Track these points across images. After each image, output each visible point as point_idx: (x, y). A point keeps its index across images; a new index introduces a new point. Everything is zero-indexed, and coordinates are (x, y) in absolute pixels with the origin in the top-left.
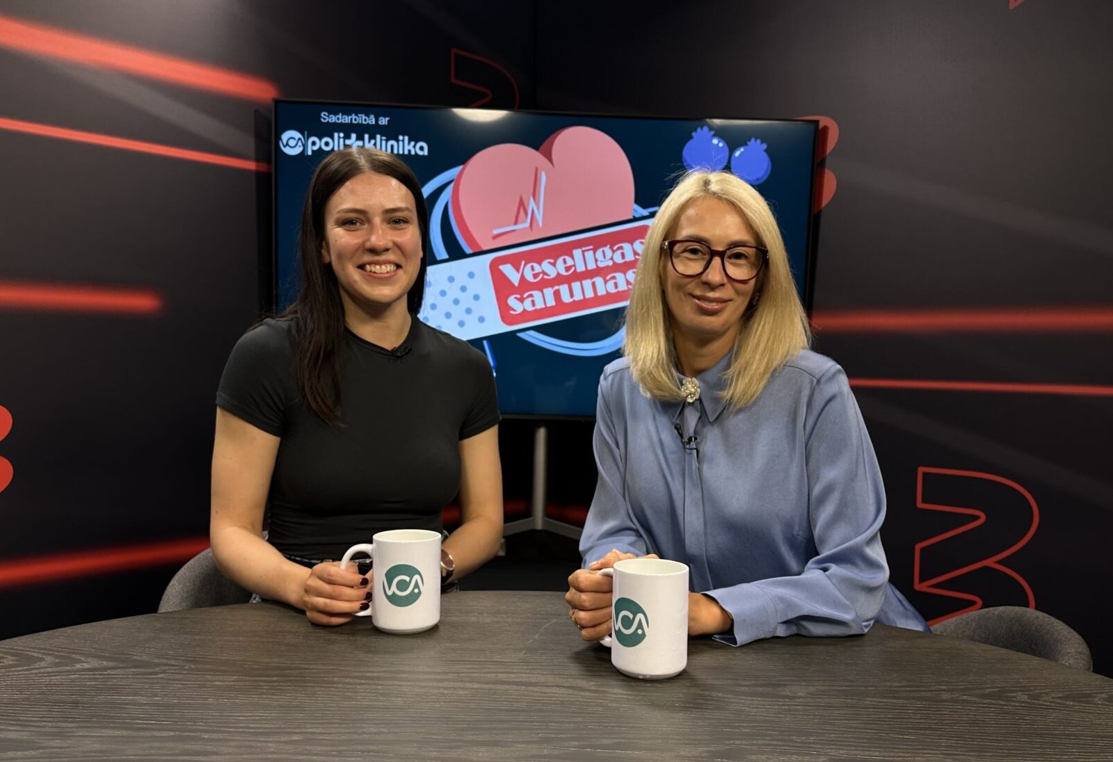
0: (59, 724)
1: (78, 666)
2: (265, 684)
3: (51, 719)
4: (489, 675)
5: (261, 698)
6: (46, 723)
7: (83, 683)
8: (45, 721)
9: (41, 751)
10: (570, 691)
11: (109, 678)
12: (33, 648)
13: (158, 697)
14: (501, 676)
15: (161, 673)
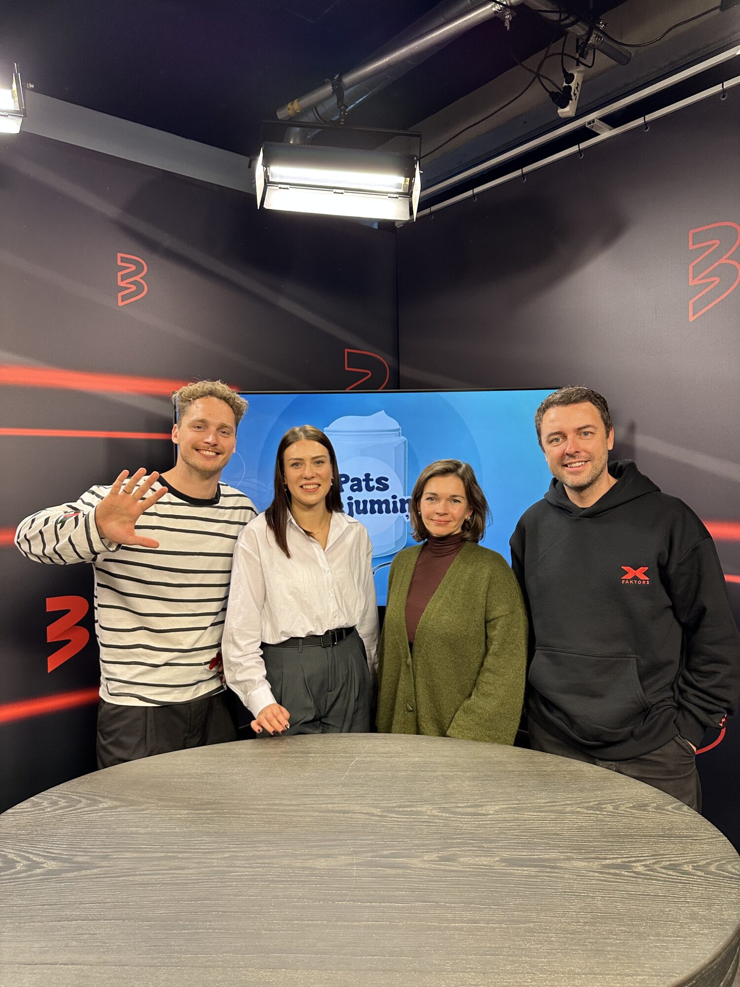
0: (103, 850)
1: (101, 806)
2: (204, 816)
3: (98, 847)
4: (323, 806)
5: (203, 826)
6: (96, 850)
7: (108, 819)
8: (95, 848)
9: (99, 869)
10: (367, 817)
11: (120, 814)
12: (73, 792)
13: (149, 828)
14: (329, 806)
15: (147, 809)
